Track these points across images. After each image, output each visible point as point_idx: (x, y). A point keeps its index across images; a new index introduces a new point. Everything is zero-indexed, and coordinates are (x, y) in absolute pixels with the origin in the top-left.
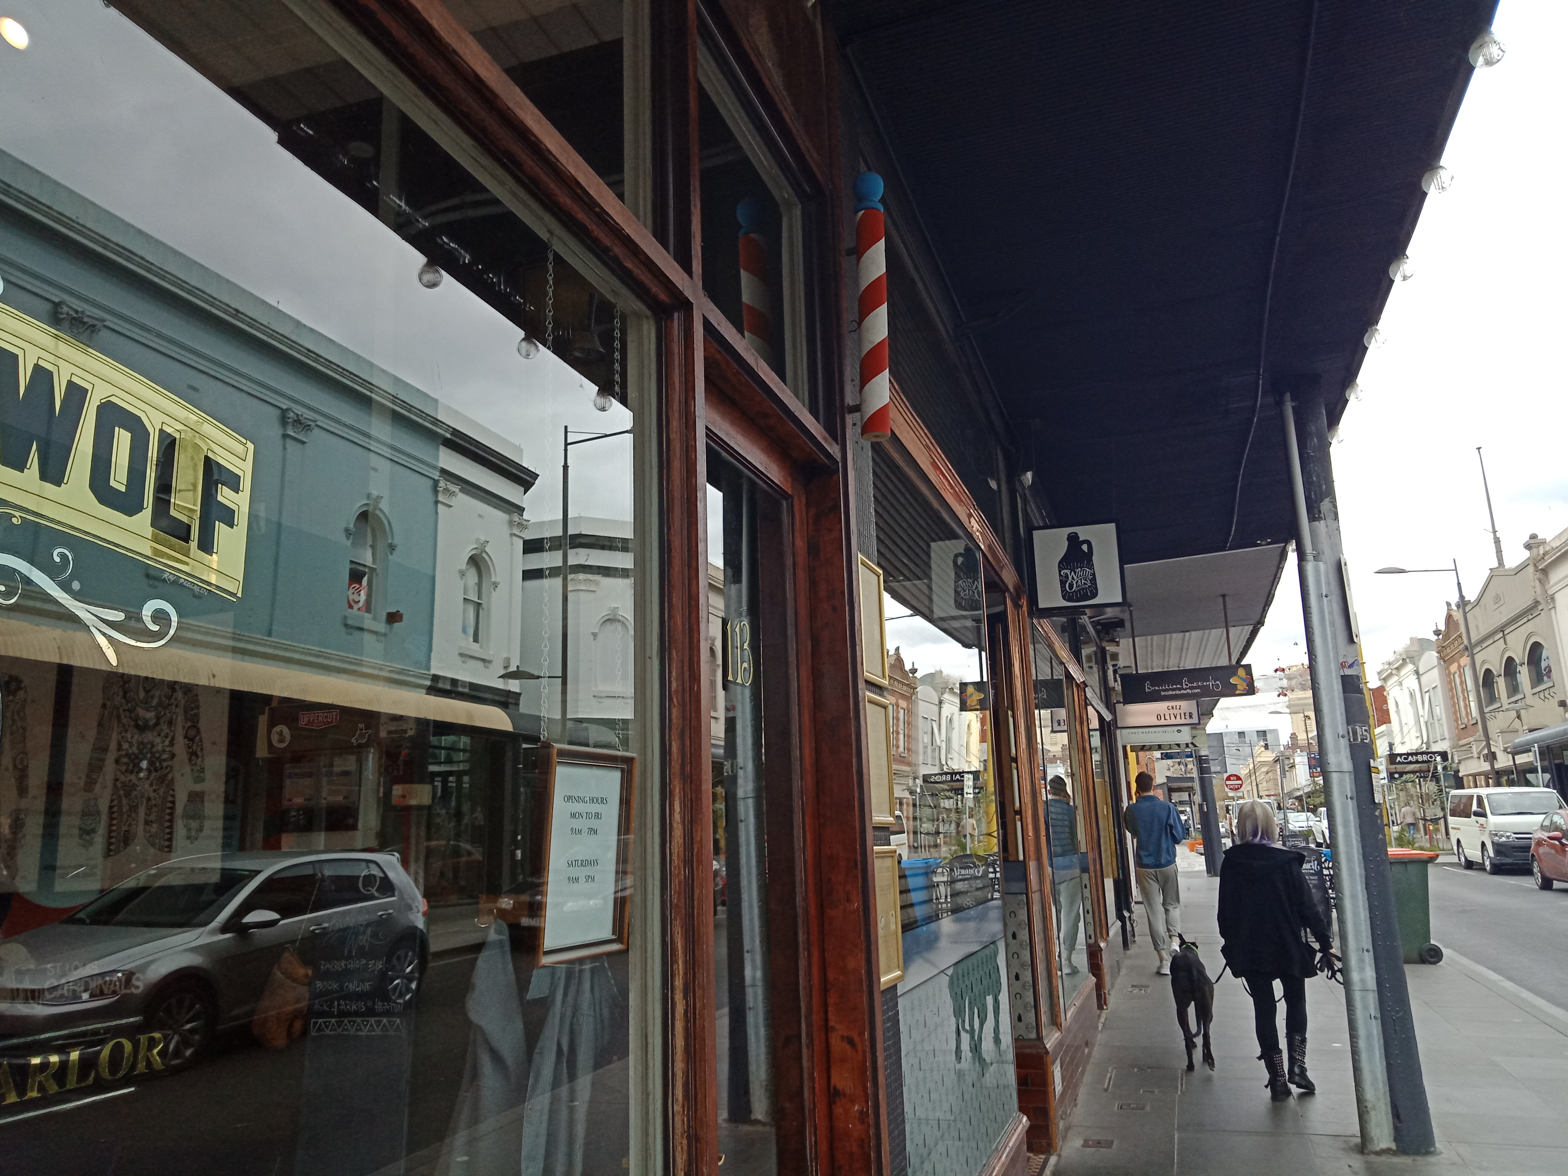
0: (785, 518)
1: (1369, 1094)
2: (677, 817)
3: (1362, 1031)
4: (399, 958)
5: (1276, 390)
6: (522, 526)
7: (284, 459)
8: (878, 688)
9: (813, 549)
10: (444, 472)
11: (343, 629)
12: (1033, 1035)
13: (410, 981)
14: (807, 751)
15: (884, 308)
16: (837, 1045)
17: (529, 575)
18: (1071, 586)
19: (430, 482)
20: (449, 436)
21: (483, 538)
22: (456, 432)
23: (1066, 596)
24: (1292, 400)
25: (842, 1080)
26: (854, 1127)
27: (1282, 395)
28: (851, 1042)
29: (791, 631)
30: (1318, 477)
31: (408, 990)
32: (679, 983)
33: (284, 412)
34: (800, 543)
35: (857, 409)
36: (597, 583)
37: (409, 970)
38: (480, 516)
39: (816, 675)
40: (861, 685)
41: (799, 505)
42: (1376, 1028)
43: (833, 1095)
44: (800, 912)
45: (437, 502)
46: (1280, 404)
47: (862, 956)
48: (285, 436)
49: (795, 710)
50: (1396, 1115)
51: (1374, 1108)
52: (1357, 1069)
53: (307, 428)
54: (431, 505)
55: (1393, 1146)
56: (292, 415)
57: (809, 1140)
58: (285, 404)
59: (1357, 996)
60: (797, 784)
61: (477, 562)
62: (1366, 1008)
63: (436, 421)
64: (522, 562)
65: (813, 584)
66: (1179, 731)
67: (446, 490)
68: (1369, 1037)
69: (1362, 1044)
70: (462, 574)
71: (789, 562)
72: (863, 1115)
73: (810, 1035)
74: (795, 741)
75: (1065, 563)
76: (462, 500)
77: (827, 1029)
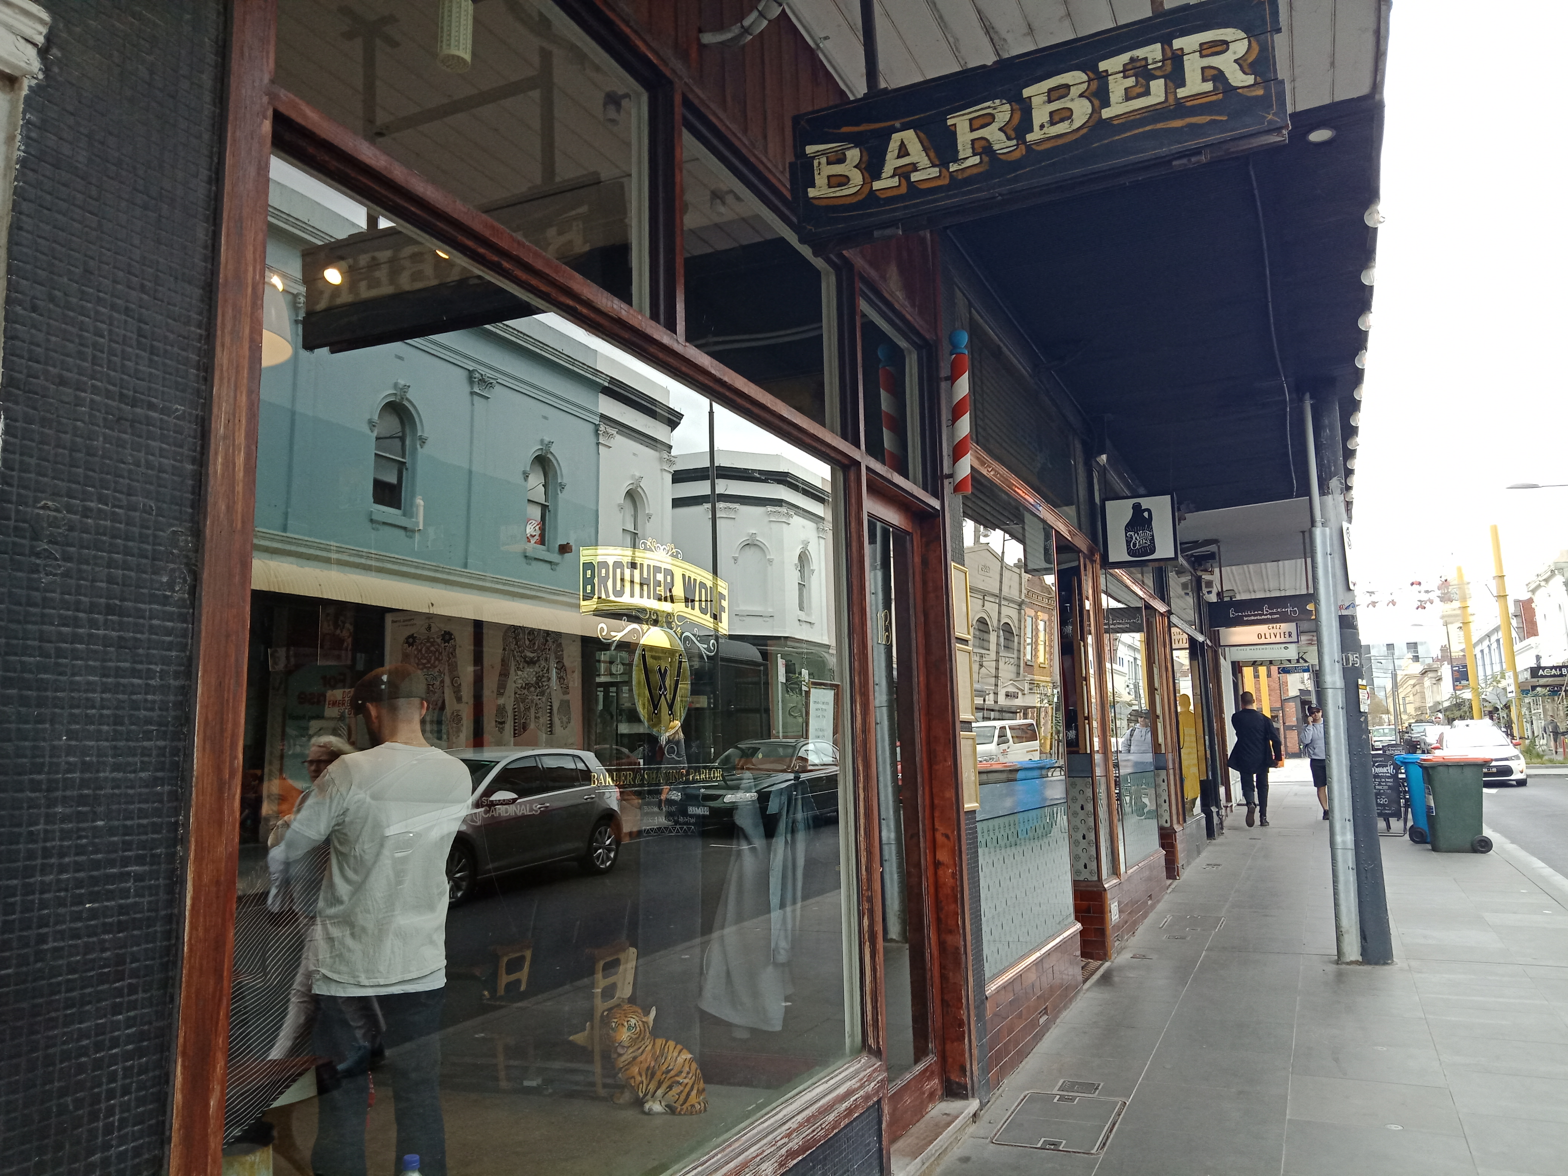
0: (908, 544)
1: (1345, 922)
2: (858, 711)
3: (1341, 878)
4: (600, 833)
5: (1299, 391)
6: (671, 462)
7: (472, 411)
8: (965, 641)
9: (925, 562)
10: (603, 417)
11: (523, 560)
12: (1096, 878)
13: (609, 851)
14: (921, 679)
15: (967, 415)
16: (939, 838)
17: (677, 503)
18: (1135, 545)
19: (592, 427)
20: (606, 384)
21: (638, 474)
22: (612, 380)
23: (1130, 553)
24: (1311, 398)
25: (943, 856)
26: (949, 881)
27: (1303, 394)
28: (947, 837)
29: (912, 612)
30: (1329, 461)
31: (608, 858)
32: (861, 785)
33: (471, 373)
34: (917, 559)
35: (951, 476)
36: (735, 510)
37: (608, 842)
38: (634, 454)
39: (927, 635)
40: (953, 641)
41: (916, 539)
42: (1352, 877)
43: (937, 864)
44: (918, 765)
45: (598, 444)
46: (1301, 400)
47: (953, 791)
48: (473, 393)
49: (914, 655)
50: (1364, 937)
51: (1347, 932)
52: (1336, 905)
53: (490, 385)
54: (594, 446)
55: (1360, 959)
56: (477, 375)
57: (924, 884)
58: (471, 366)
59: (1339, 853)
60: (915, 697)
61: (633, 496)
62: (1345, 861)
63: (596, 372)
64: (669, 491)
65: (925, 583)
66: (1286, 648)
67: (606, 433)
68: (1347, 882)
69: (1341, 887)
70: (622, 508)
71: (911, 572)
72: (954, 875)
73: (924, 831)
74: (915, 673)
75: (1130, 527)
76: (620, 441)
77: (934, 830)
